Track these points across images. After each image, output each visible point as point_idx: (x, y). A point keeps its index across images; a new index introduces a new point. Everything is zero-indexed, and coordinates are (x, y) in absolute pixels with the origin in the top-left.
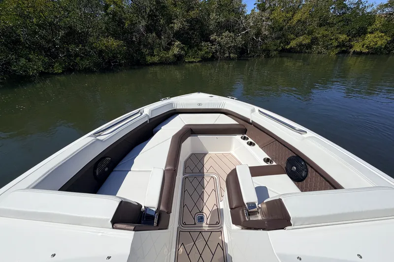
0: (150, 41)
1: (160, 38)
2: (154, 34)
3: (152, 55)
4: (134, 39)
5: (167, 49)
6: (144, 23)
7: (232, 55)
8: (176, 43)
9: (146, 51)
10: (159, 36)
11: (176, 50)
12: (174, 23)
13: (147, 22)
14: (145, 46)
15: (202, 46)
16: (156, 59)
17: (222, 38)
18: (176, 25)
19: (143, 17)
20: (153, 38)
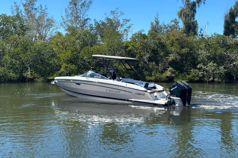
0: (150, 67)
1: (158, 65)
2: (154, 63)
3: (150, 76)
4: (140, 65)
5: (162, 72)
6: (148, 56)
7: (216, 80)
8: (169, 69)
9: (146, 73)
10: (157, 64)
11: (168, 74)
12: (169, 56)
13: (150, 55)
14: (146, 70)
15: (191, 72)
16: (153, 78)
17: (207, 67)
18: (170, 58)
19: (148, 52)
20: (153, 65)
